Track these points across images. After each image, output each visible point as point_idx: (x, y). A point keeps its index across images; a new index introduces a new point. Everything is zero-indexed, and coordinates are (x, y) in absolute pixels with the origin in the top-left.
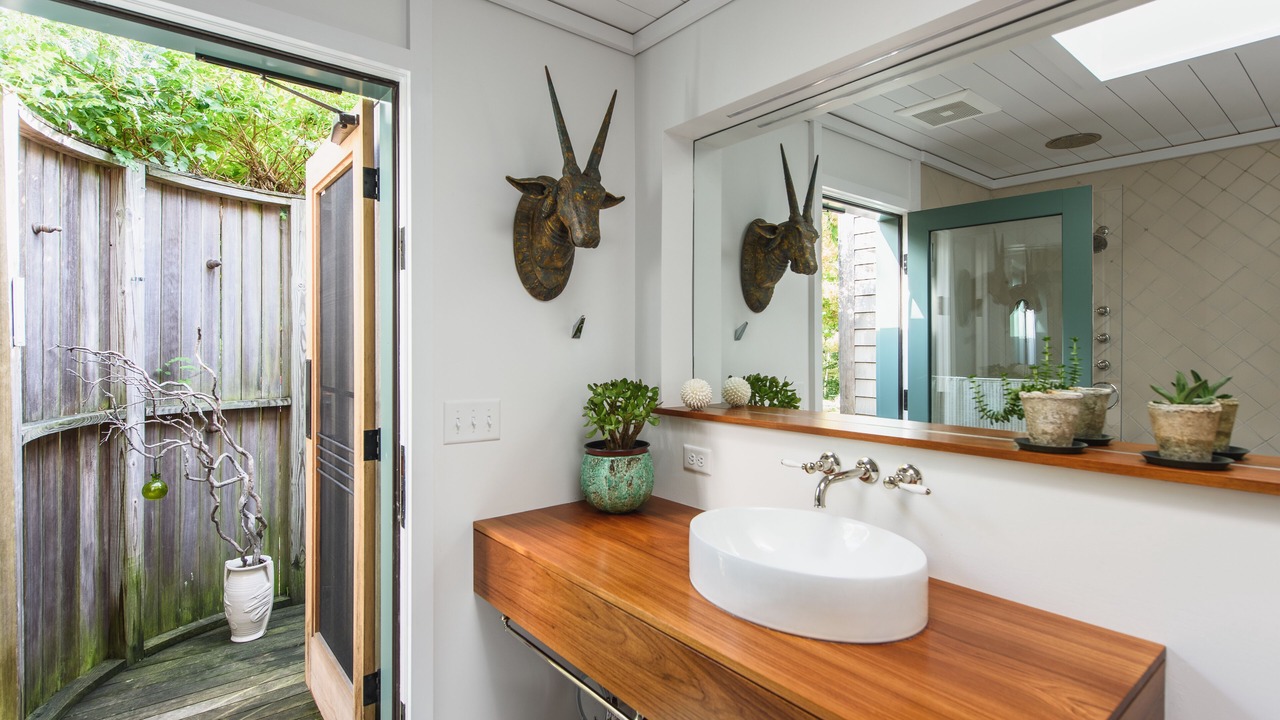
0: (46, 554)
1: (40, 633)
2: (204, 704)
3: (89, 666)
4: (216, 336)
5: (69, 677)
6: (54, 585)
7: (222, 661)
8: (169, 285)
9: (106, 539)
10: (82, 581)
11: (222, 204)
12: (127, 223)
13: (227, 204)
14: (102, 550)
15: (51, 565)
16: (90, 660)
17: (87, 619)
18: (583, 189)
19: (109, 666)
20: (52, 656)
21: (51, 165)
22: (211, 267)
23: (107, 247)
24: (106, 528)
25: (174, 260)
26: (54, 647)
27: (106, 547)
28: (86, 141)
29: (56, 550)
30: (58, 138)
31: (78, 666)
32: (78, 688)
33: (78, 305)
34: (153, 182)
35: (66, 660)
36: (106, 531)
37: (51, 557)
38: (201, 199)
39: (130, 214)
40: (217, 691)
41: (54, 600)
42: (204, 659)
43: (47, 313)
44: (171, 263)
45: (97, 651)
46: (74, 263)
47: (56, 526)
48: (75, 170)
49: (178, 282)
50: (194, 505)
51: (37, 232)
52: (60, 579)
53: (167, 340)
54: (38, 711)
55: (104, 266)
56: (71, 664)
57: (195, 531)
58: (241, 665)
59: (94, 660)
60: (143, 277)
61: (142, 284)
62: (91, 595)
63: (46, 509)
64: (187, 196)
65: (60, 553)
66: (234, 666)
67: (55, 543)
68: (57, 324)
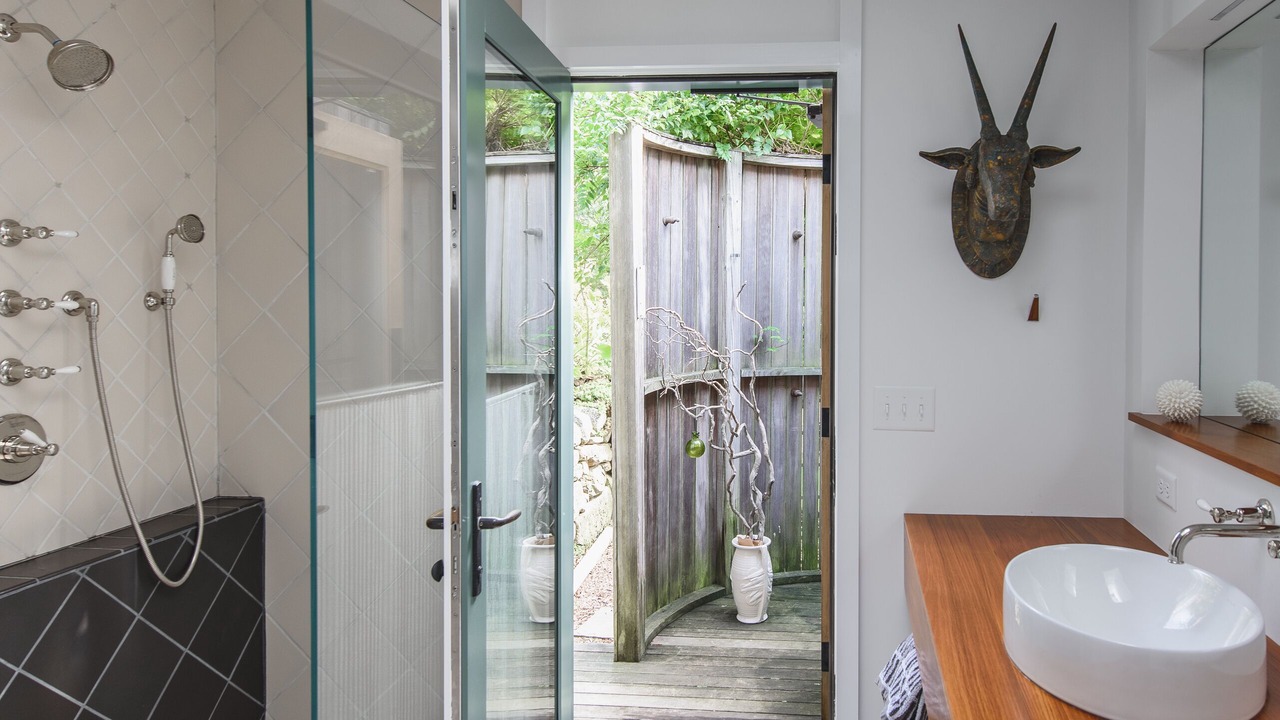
0: (672, 484)
1: (667, 546)
2: (762, 642)
3: (702, 585)
4: (800, 305)
5: (688, 589)
6: (677, 511)
7: (789, 612)
8: (763, 258)
9: (714, 480)
10: (697, 512)
11: (806, 176)
12: (728, 207)
13: (810, 177)
14: (711, 489)
15: (675, 493)
16: (702, 580)
17: (700, 545)
18: (997, 154)
19: (714, 589)
20: (676, 567)
21: (677, 167)
22: (796, 238)
23: (717, 228)
24: (714, 471)
25: (767, 234)
26: (676, 560)
27: (715, 487)
28: (698, 142)
29: (678, 482)
30: (677, 146)
31: (694, 582)
32: (691, 599)
33: (695, 280)
34: (747, 166)
35: (686, 574)
36: (715, 474)
37: (675, 487)
38: (789, 174)
39: (730, 199)
40: (774, 635)
41: (677, 523)
42: (777, 606)
43: (673, 289)
44: (764, 237)
45: (708, 574)
46: (692, 245)
47: (678, 463)
48: (694, 168)
49: (769, 254)
50: (781, 463)
51: (666, 224)
52: (682, 507)
53: (761, 309)
54: (664, 608)
55: (714, 245)
56: (690, 578)
57: (782, 487)
58: (799, 620)
59: (705, 581)
60: (739, 253)
61: (739, 259)
62: (703, 525)
63: (672, 448)
64: (777, 173)
65: (681, 486)
66: (796, 619)
67: (678, 476)
68: (680, 297)
